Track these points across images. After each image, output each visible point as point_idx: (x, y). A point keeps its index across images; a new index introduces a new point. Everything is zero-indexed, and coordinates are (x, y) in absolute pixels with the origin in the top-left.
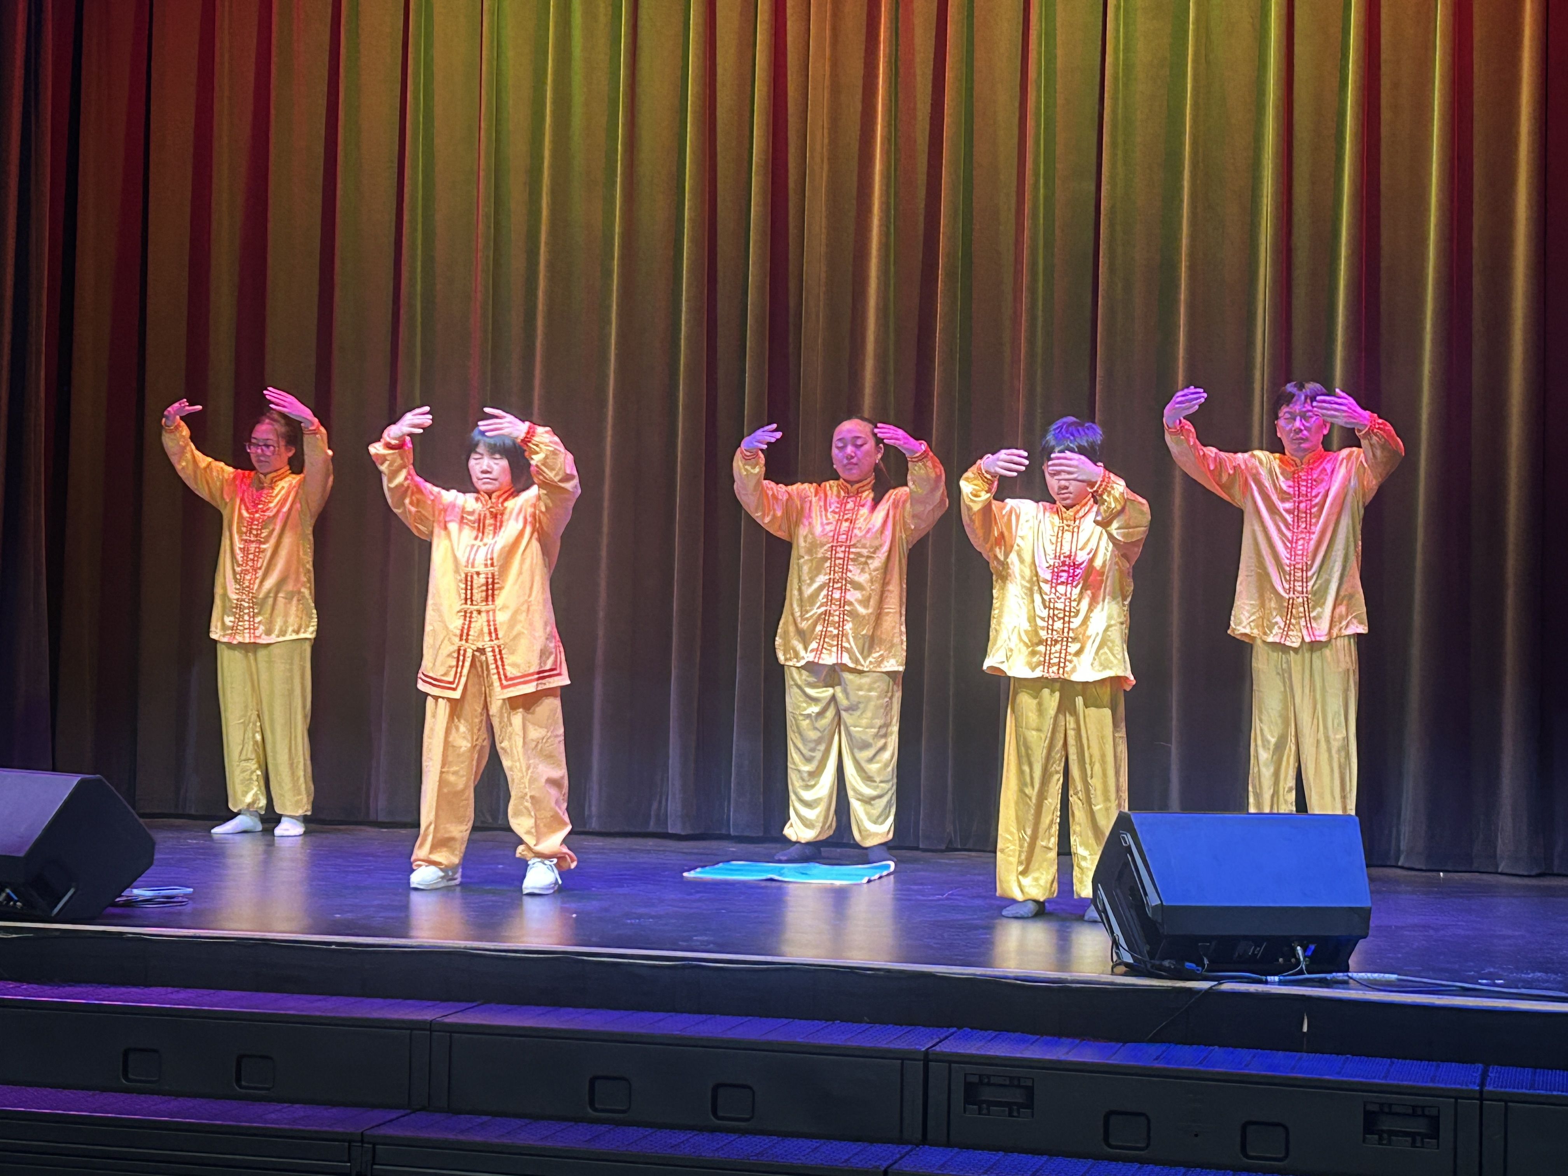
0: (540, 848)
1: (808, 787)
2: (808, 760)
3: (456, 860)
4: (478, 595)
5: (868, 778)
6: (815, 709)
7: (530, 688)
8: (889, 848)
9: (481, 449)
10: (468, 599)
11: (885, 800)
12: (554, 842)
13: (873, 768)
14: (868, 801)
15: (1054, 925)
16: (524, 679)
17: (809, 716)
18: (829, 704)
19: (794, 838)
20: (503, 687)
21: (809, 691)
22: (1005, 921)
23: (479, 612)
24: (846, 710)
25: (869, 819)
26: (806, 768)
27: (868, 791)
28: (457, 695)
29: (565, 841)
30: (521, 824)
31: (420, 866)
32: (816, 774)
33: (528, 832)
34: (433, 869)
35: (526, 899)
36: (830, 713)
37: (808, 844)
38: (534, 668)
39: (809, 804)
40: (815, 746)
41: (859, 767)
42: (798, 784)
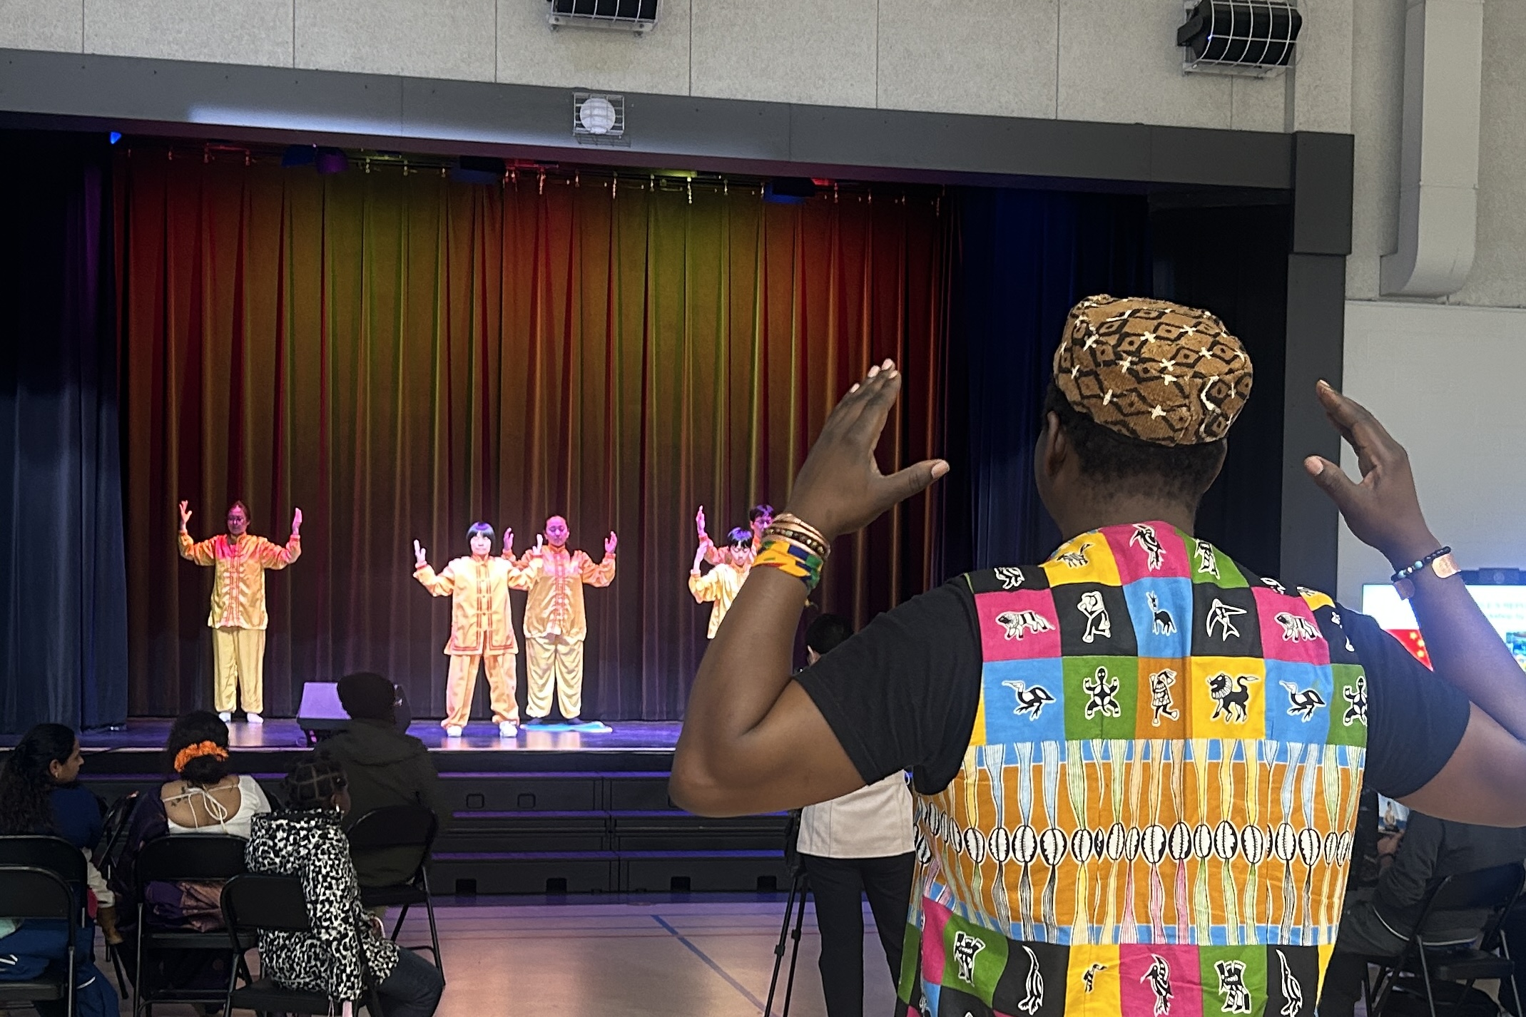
0: (509, 716)
1: (541, 691)
2: (541, 678)
5: (570, 686)
6: (547, 654)
8: (580, 718)
11: (576, 696)
12: (513, 713)
13: (572, 683)
14: (570, 697)
18: (553, 653)
19: (533, 716)
23: (484, 615)
24: (564, 654)
25: (570, 705)
26: (541, 682)
27: (570, 692)
31: (451, 727)
32: (544, 685)
39: (542, 699)
40: (545, 671)
41: (565, 681)
42: (536, 690)
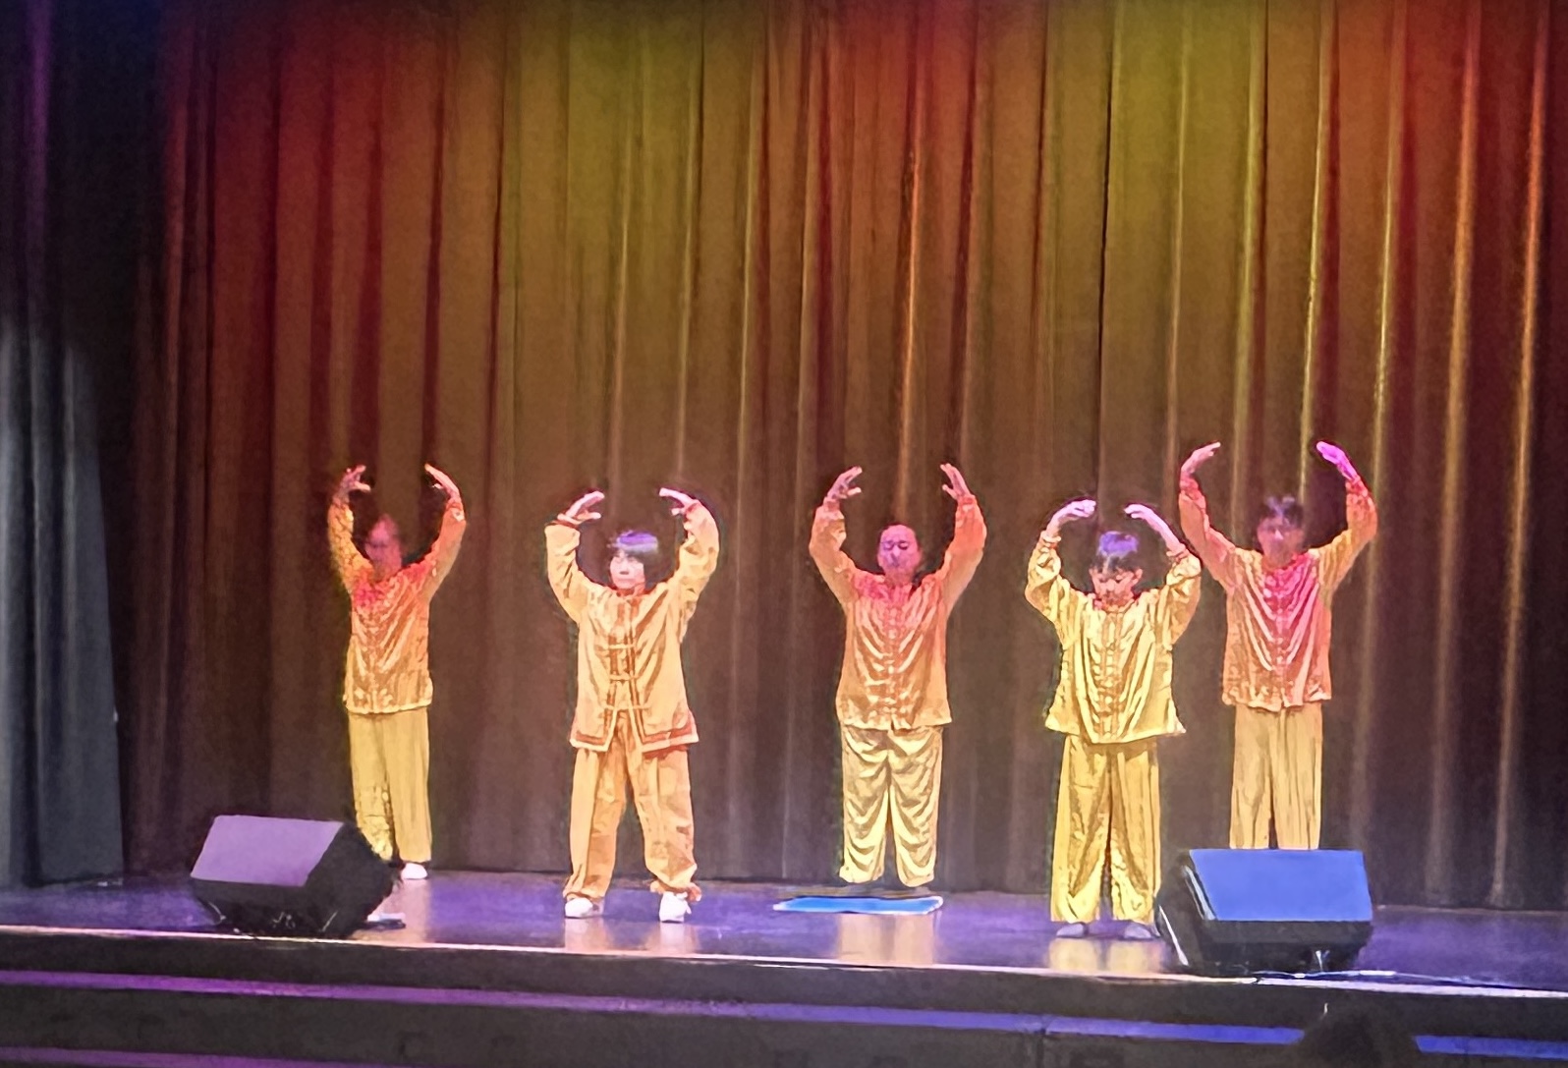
0: (673, 884)
1: (862, 837)
2: (862, 814)
3: (603, 894)
4: (621, 666)
5: (913, 830)
6: (871, 772)
7: (665, 744)
8: (933, 887)
9: (622, 554)
10: (614, 670)
11: (926, 848)
12: (684, 878)
13: (917, 822)
14: (913, 848)
15: (1098, 944)
16: (660, 736)
17: (864, 779)
18: (881, 769)
19: (849, 880)
20: (644, 743)
21: (866, 757)
22: (1058, 940)
23: (623, 681)
24: (898, 772)
25: (915, 862)
26: (861, 821)
27: (912, 840)
28: (605, 748)
29: (693, 879)
30: (654, 864)
31: (572, 899)
32: (868, 826)
33: (663, 871)
34: (585, 901)
35: (663, 926)
36: (883, 775)
37: (862, 884)
38: (669, 727)
39: (862, 851)
40: (869, 801)
41: (906, 820)
42: (853, 834)
